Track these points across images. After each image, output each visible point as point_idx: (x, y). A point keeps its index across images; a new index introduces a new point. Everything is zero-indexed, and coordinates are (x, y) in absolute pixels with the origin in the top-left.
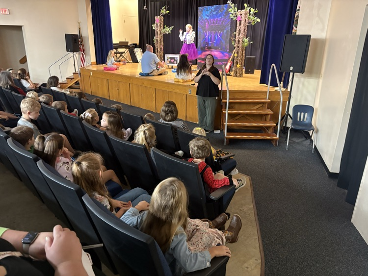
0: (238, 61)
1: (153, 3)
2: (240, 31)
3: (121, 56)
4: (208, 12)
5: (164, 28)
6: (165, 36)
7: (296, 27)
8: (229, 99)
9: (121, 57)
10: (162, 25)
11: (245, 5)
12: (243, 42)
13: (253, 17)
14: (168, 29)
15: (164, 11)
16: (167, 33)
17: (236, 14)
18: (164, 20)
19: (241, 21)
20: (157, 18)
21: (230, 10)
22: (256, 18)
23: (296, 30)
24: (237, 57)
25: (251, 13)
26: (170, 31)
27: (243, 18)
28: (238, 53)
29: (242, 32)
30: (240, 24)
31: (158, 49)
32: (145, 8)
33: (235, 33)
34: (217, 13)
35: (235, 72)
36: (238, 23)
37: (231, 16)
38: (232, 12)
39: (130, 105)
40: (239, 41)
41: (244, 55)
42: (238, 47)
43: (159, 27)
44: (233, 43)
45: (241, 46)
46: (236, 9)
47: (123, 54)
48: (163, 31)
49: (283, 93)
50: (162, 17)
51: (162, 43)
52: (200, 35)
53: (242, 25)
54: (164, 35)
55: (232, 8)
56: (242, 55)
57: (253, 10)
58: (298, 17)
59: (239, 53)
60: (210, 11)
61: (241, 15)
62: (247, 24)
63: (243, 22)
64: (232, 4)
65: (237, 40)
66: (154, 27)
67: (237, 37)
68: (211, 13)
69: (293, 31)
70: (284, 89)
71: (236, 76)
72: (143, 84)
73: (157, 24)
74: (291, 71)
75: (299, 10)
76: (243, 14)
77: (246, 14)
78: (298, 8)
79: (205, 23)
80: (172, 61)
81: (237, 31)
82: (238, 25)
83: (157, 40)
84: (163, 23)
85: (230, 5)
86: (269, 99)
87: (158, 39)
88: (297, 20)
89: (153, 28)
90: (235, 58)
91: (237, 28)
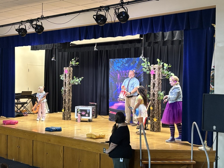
0: (155, 115)
1: (61, 53)
2: (154, 84)
3: (22, 106)
4: (120, 64)
5: (73, 79)
6: (74, 87)
7: (213, 85)
8: (151, 160)
9: (23, 108)
10: (71, 76)
11: (158, 60)
12: (158, 95)
13: (167, 72)
14: (78, 80)
15: (73, 62)
16: (77, 84)
17: (149, 68)
18: (73, 71)
19: (154, 75)
20: (66, 69)
21: (143, 64)
22: (170, 72)
23: (213, 89)
24: (153, 110)
25: (165, 67)
26: (79, 82)
27: (157, 72)
28: (153, 106)
29: (156, 85)
30: (154, 78)
31: (66, 100)
32: (53, 59)
33: (149, 86)
34: (129, 65)
35: (151, 126)
36: (152, 76)
37: (145, 70)
38: (145, 67)
39: (31, 165)
40: (154, 94)
41: (160, 108)
42: (154, 100)
43: (67, 78)
44: (148, 96)
45: (156, 99)
46: (149, 63)
47: (25, 105)
48: (72, 82)
49: (209, 152)
50: (72, 68)
51: (71, 94)
52: (111, 86)
53: (156, 79)
54: (73, 85)
55: (144, 62)
56: (158, 108)
57: (166, 65)
58: (213, 75)
59: (155, 106)
60: (122, 63)
61: (154, 69)
62: (161, 78)
63: (157, 76)
64: (144, 59)
65: (152, 93)
66: (62, 77)
67: (152, 90)
68: (122, 64)
69: (211, 89)
70: (208, 149)
71: (153, 130)
72: (50, 141)
73: (66, 75)
74: (215, 131)
75: (213, 69)
76: (157, 69)
77: (159, 69)
78: (212, 68)
79: (117, 74)
80: (83, 113)
81: (152, 84)
82: (152, 79)
83: (65, 90)
84: (71, 74)
85: (143, 59)
86: (193, 160)
87: (67, 90)
88: (213, 79)
89: (61, 79)
90: (151, 111)
91: (152, 81)
